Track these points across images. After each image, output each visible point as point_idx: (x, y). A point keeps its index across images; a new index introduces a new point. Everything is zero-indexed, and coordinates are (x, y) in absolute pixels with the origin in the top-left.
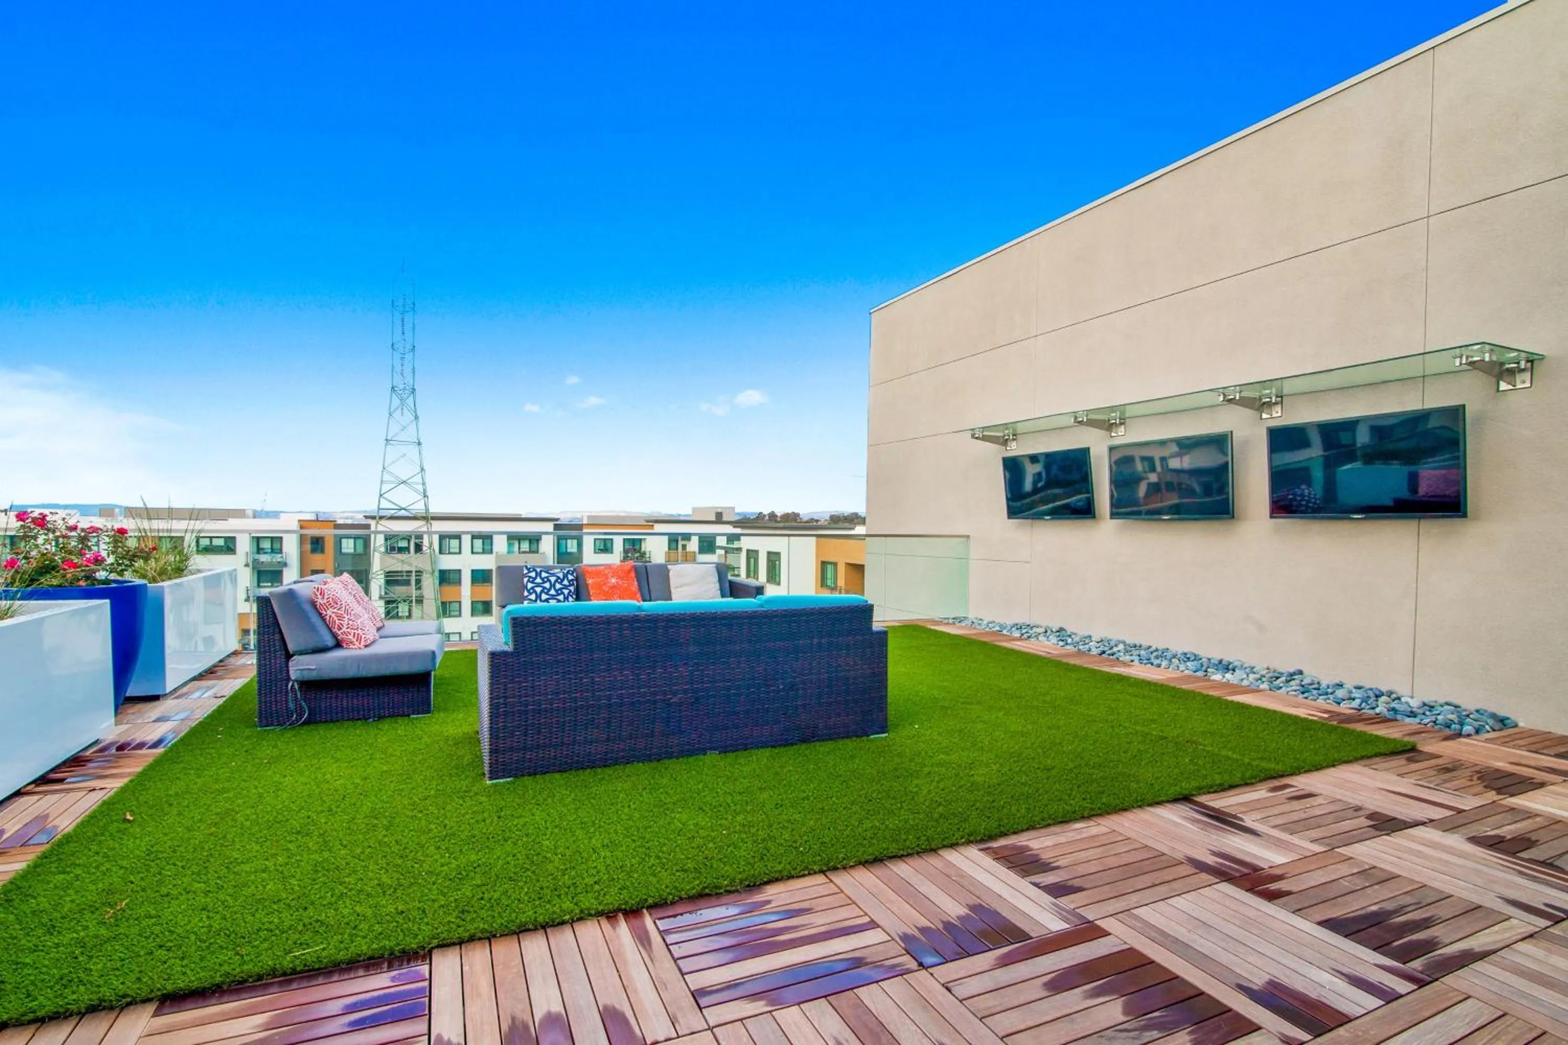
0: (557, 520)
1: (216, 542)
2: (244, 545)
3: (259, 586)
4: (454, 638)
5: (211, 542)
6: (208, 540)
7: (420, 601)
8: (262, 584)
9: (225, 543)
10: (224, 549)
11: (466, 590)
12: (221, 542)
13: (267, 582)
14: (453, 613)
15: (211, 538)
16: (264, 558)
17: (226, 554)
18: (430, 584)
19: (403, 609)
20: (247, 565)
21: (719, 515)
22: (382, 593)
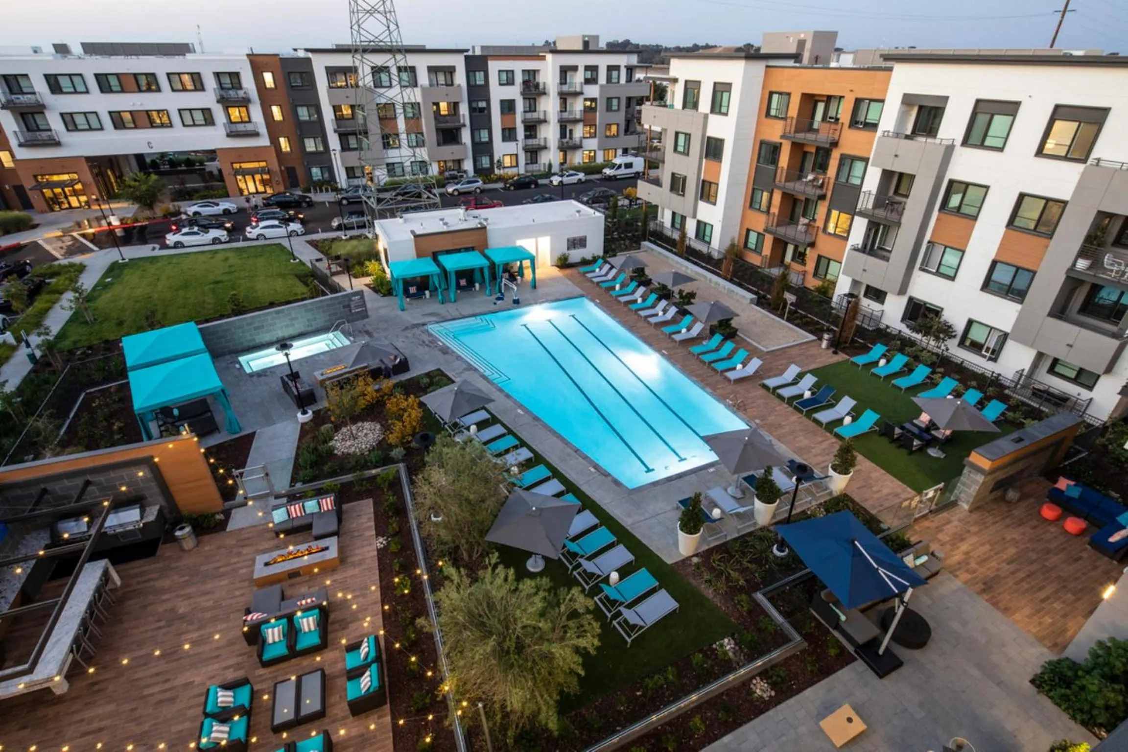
0: (466, 51)
4: (398, 168)
14: (393, 145)
20: (217, 101)
21: (586, 44)
22: (335, 127)
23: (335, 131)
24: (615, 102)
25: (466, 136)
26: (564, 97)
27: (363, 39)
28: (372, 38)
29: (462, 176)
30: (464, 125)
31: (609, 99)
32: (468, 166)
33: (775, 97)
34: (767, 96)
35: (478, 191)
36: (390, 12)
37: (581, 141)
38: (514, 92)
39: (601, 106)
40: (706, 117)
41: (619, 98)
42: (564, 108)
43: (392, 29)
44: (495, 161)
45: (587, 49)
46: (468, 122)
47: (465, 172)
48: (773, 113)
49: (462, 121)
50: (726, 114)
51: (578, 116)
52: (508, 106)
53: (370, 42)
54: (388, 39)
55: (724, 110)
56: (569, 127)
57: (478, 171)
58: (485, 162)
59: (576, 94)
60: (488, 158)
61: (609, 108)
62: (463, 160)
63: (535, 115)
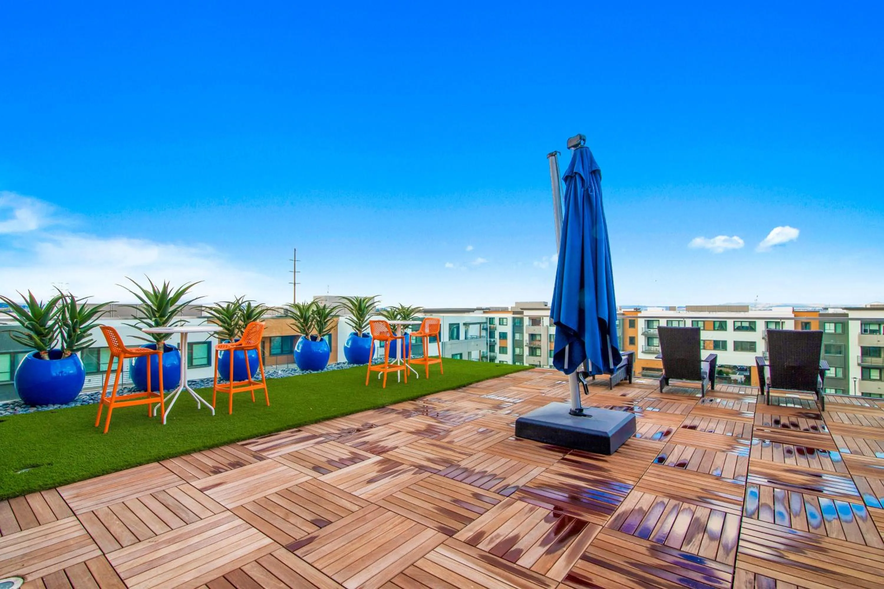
1: (744, 324)
2: (761, 326)
5: (741, 324)
6: (740, 323)
9: (750, 324)
10: (749, 328)
12: (746, 324)
15: (741, 322)
17: (750, 331)
22: (860, 362)
23: (859, 365)
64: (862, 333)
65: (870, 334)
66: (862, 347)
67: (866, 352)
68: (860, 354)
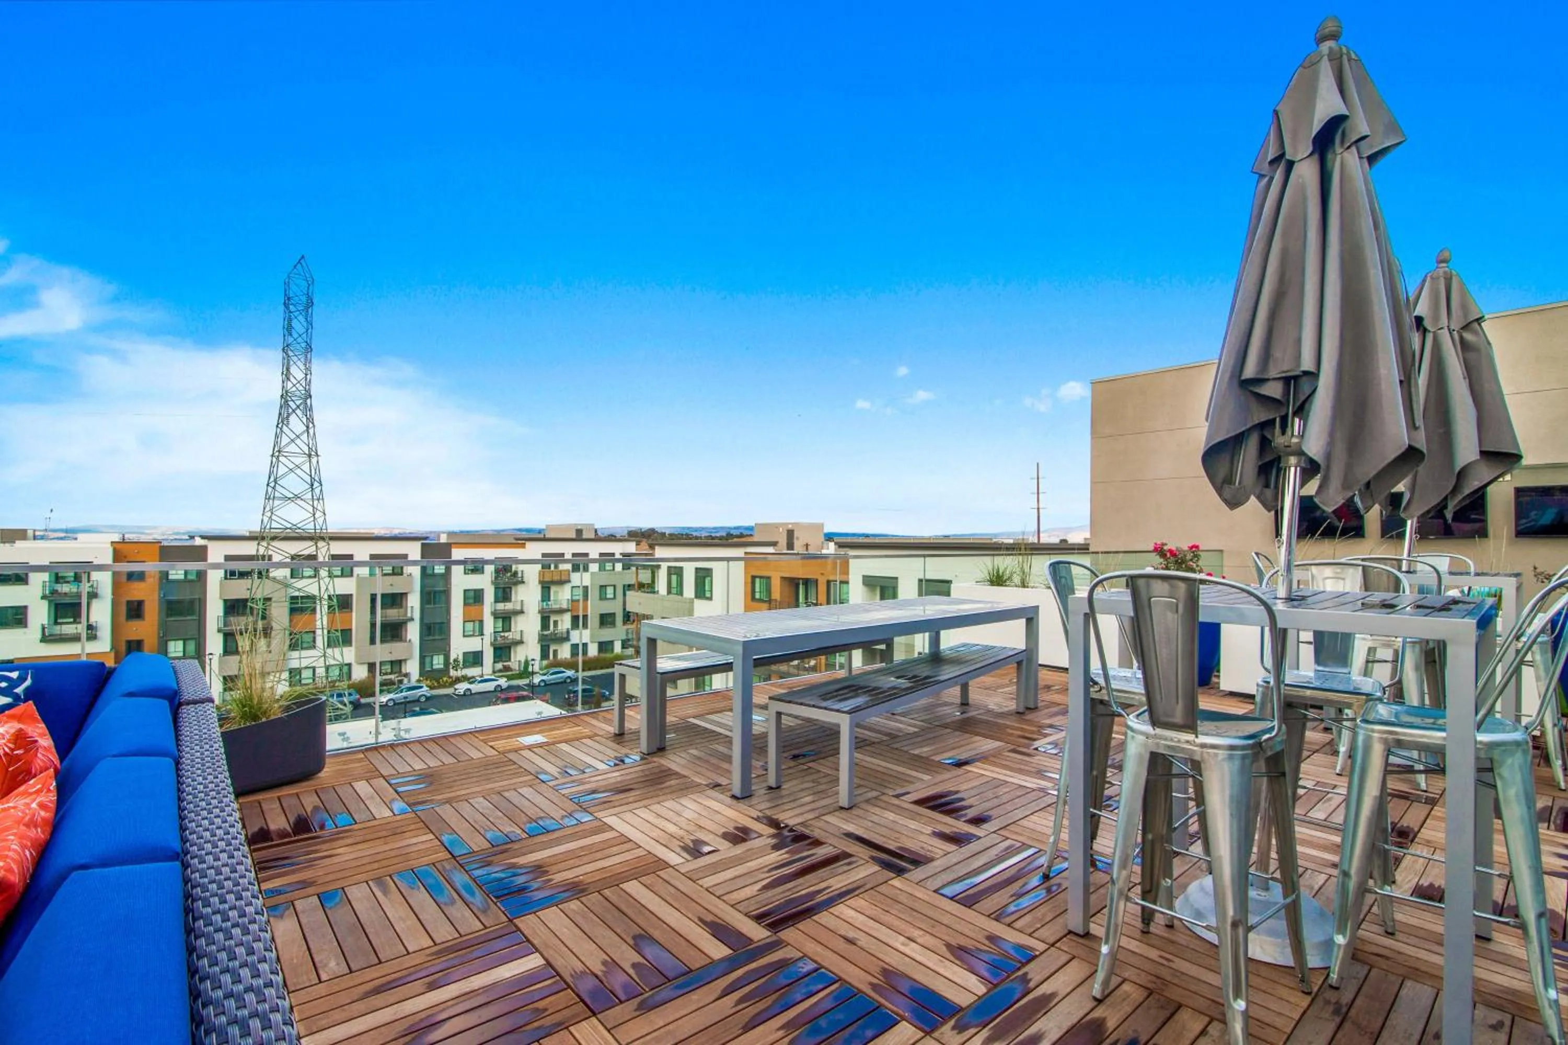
0: (426, 538)
2: (38, 580)
3: (56, 623)
4: (306, 674)
7: (267, 632)
8: (59, 621)
9: (15, 571)
10: (14, 578)
11: (322, 619)
13: (70, 617)
14: (305, 645)
16: (65, 588)
17: (15, 584)
18: (280, 614)
19: (243, 643)
20: (44, 597)
21: (579, 532)
22: (221, 625)
23: (219, 631)
24: (610, 591)
25: (413, 632)
26: (546, 587)
27: (274, 525)
28: (289, 526)
29: (401, 682)
30: (412, 619)
31: (603, 588)
32: (412, 668)
33: (757, 580)
34: (749, 580)
35: (423, 699)
36: (318, 500)
37: (568, 632)
38: (485, 582)
39: (593, 594)
40: (691, 602)
41: (614, 586)
42: (546, 596)
43: (317, 516)
44: (451, 661)
45: (579, 536)
46: (417, 615)
47: (407, 675)
48: (757, 596)
49: (409, 615)
50: (710, 599)
51: (565, 606)
52: (474, 598)
53: (287, 528)
54: (311, 526)
55: (708, 595)
56: (553, 619)
57: (427, 673)
58: (438, 662)
59: (561, 583)
60: (441, 658)
61: (603, 597)
62: (405, 660)
63: (509, 606)
64: (226, 578)
65: (239, 578)
66: (225, 601)
67: (233, 607)
68: (222, 614)
